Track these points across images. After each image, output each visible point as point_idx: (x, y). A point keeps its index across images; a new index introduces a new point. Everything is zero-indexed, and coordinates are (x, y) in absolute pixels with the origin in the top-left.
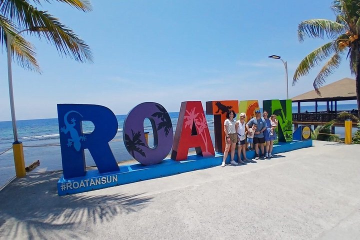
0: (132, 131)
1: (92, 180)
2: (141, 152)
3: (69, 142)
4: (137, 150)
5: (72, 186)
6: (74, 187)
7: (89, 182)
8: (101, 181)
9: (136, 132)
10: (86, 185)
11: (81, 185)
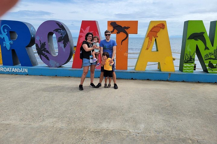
0: (40, 41)
1: (13, 69)
2: (46, 57)
3: (4, 44)
4: (43, 55)
5: (3, 70)
6: (4, 71)
7: (12, 69)
8: (18, 70)
9: (42, 42)
10: (10, 71)
11: (8, 70)
